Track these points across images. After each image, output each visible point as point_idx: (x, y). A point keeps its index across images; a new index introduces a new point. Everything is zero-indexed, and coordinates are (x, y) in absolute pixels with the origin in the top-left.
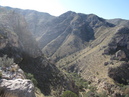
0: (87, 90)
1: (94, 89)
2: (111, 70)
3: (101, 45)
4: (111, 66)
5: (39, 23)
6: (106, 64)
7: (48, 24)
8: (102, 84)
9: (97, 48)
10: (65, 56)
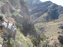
1: (48, 42)
4: (61, 34)
5: (33, 3)
7: (37, 5)
10: (40, 22)
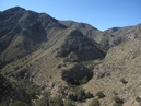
0: (41, 97)
2: (64, 73)
3: (54, 47)
6: (59, 67)
8: (56, 88)
9: (50, 50)
